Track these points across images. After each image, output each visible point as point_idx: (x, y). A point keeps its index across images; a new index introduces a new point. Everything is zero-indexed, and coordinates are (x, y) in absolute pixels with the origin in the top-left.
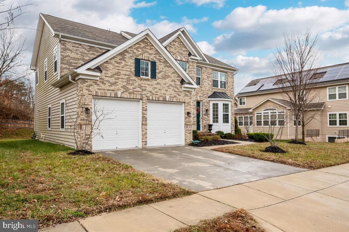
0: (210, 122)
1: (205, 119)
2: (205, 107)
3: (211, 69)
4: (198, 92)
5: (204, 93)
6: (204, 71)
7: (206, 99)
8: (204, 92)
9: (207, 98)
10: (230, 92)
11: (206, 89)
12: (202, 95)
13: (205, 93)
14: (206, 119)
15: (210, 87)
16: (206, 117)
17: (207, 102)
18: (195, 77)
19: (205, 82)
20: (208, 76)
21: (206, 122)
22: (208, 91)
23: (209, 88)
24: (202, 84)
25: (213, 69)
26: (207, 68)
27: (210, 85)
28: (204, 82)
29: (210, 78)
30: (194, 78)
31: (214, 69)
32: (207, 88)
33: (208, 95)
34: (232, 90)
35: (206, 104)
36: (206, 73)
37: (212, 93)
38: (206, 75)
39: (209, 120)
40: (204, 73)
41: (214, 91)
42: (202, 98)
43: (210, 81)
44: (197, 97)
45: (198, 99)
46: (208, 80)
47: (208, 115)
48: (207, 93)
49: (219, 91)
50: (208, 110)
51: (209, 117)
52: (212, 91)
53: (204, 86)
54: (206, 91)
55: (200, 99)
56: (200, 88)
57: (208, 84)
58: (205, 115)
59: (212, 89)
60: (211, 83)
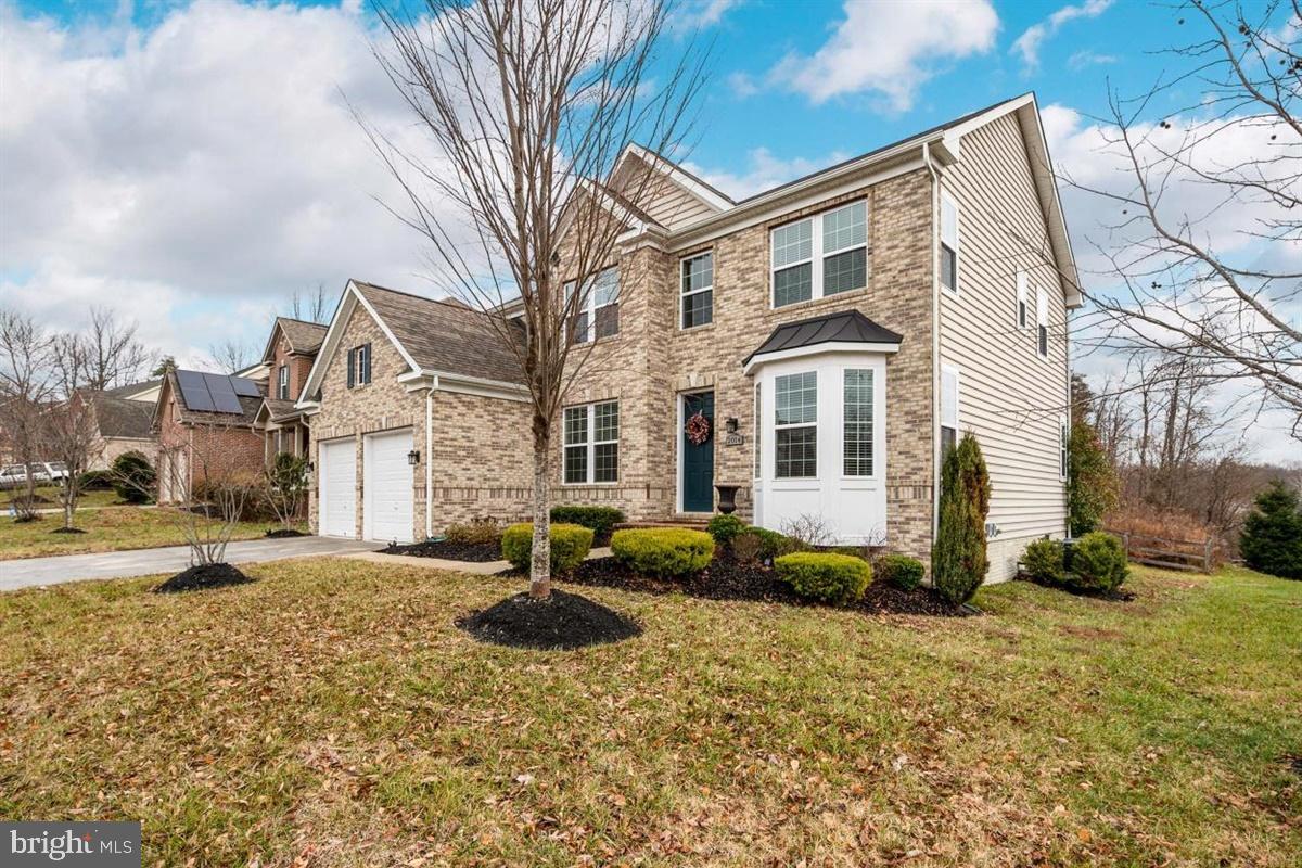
0: (752, 473)
1: (729, 464)
2: (727, 412)
3: (761, 227)
4: (696, 354)
5: (721, 352)
6: (726, 254)
7: (731, 376)
8: (721, 345)
9: (742, 368)
11: (734, 329)
12: (710, 363)
13: (727, 348)
14: (734, 460)
15: (752, 315)
16: (733, 453)
17: (740, 384)
19: (730, 298)
20: (743, 265)
21: (733, 474)
22: (742, 337)
23: (747, 319)
24: (717, 315)
25: (768, 225)
26: (738, 235)
27: (752, 304)
28: (725, 300)
29: (757, 270)
31: (773, 223)
32: (739, 324)
33: (743, 351)
35: (732, 396)
36: (734, 259)
37: (768, 336)
38: (734, 270)
39: (747, 467)
40: (725, 265)
41: (775, 323)
42: (714, 373)
43: (757, 286)
44: (688, 377)
45: (693, 385)
46: (743, 285)
47: (745, 445)
48: (738, 345)
49: (813, 316)
50: (743, 420)
51: (747, 452)
52: (764, 326)
53: (723, 318)
54: (732, 338)
55: (705, 379)
56: (706, 336)
57: (742, 303)
58: (728, 446)
59: (767, 318)
60: (758, 295)
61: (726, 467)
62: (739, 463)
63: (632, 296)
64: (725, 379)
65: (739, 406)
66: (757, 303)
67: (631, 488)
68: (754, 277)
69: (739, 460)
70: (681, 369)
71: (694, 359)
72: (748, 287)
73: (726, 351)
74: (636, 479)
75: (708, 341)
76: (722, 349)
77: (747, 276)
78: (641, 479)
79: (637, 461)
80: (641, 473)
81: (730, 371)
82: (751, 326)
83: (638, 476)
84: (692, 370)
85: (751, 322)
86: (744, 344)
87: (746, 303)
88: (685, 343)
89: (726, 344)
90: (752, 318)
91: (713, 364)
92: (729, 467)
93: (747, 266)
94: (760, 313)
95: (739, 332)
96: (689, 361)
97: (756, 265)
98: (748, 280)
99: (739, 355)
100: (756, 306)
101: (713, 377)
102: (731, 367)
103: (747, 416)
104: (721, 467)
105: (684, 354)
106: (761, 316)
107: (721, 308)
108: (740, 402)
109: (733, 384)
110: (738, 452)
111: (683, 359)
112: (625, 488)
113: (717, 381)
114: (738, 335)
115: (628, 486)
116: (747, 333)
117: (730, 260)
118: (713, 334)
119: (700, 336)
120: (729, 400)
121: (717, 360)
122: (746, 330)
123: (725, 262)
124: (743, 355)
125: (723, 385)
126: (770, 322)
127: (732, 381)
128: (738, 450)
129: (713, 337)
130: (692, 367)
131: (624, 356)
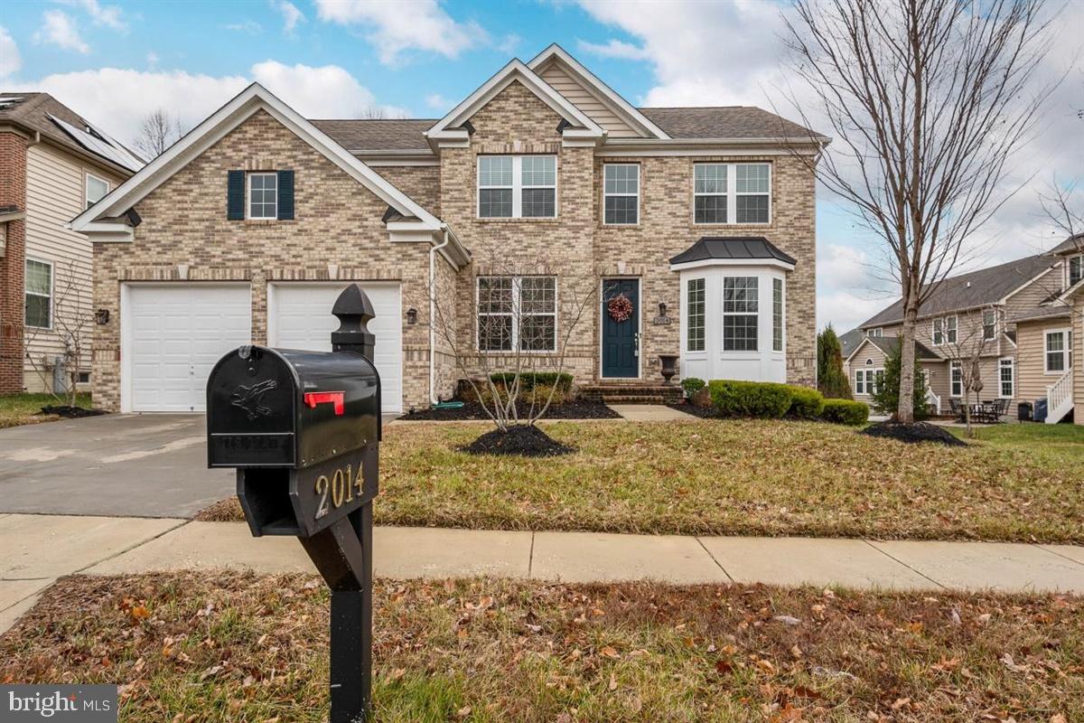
0: (678, 347)
1: (656, 339)
2: (654, 297)
3: (687, 159)
4: (622, 247)
5: (649, 249)
6: (653, 171)
7: (659, 269)
8: (649, 244)
9: (669, 265)
10: (791, 230)
11: (661, 233)
12: (638, 256)
13: (655, 246)
14: (661, 336)
15: (679, 225)
16: (660, 330)
17: (667, 277)
18: (587, 198)
19: (657, 208)
20: (670, 184)
21: (661, 347)
22: (670, 241)
23: (674, 227)
24: (642, 219)
25: (693, 159)
26: (666, 160)
27: (678, 216)
28: (653, 208)
29: (683, 191)
30: (582, 200)
31: (698, 159)
32: (667, 230)
33: (670, 252)
34: (806, 223)
35: (659, 285)
36: (662, 177)
37: (691, 245)
38: (661, 186)
39: (674, 341)
40: (652, 180)
41: (699, 235)
42: (642, 265)
43: (682, 203)
44: (616, 265)
45: (621, 272)
46: (670, 200)
47: (672, 325)
48: (665, 246)
49: (731, 236)
50: (670, 305)
51: (674, 330)
52: (689, 236)
53: (651, 222)
54: (659, 239)
55: (633, 269)
56: (634, 233)
57: (670, 214)
58: (656, 325)
59: (692, 230)
60: (684, 211)
61: (652, 341)
62: (667, 339)
63: (575, 186)
64: (653, 271)
65: (666, 294)
66: (683, 216)
67: (574, 356)
68: (680, 196)
69: (666, 336)
70: (607, 257)
71: (621, 251)
72: (675, 202)
73: (654, 249)
74: (580, 349)
75: (636, 238)
76: (650, 247)
77: (674, 194)
78: (586, 349)
79: (582, 332)
80: (585, 343)
81: (657, 265)
82: (678, 233)
83: (582, 345)
84: (619, 260)
85: (677, 230)
86: (670, 246)
87: (673, 214)
88: (611, 236)
89: (654, 244)
90: (678, 227)
91: (640, 257)
92: (656, 341)
93: (674, 186)
94: (686, 225)
95: (666, 236)
96: (616, 252)
97: (682, 188)
98: (675, 197)
99: (666, 254)
100: (682, 219)
101: (642, 268)
102: (658, 263)
103: (674, 302)
104: (649, 341)
105: (612, 245)
106: (686, 228)
107: (650, 214)
108: (666, 291)
109: (661, 276)
110: (666, 330)
111: (608, 249)
112: (568, 356)
113: (645, 272)
114: (665, 238)
115: (571, 354)
116: (673, 239)
117: (657, 177)
118: (640, 233)
119: (627, 232)
120: (656, 289)
121: (645, 255)
122: (672, 236)
123: (653, 177)
124: (670, 255)
125: (651, 276)
126: (695, 233)
127: (660, 273)
128: (666, 328)
129: (641, 236)
130: (620, 257)
131: (565, 238)
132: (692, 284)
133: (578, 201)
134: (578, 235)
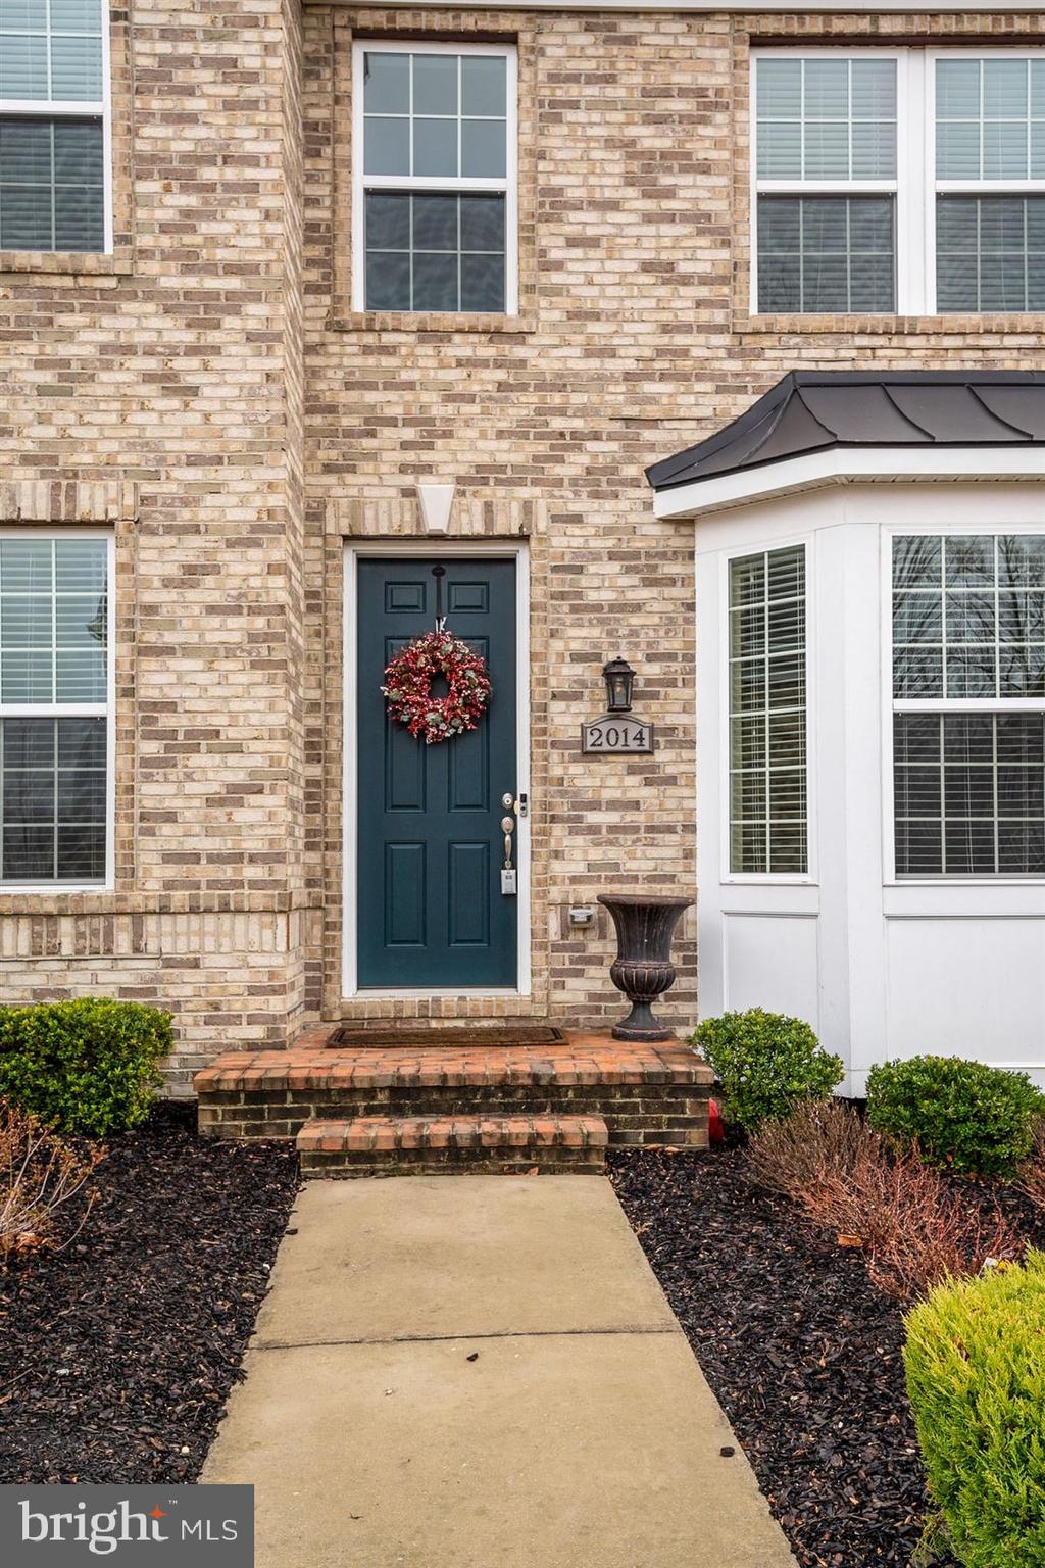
0: (689, 854)
1: (592, 817)
2: (581, 636)
4: (438, 411)
5: (557, 423)
7: (601, 513)
8: (557, 399)
9: (644, 493)
11: (612, 353)
12: (508, 454)
13: (583, 412)
14: (613, 805)
15: (689, 316)
16: (610, 780)
17: (638, 544)
18: (252, 161)
19: (594, 242)
20: (651, 139)
21: (613, 854)
22: (650, 387)
23: (666, 329)
24: (528, 289)
25: (752, 25)
26: (629, 28)
27: (685, 280)
28: (572, 242)
29: (705, 168)
30: (231, 174)
32: (639, 339)
33: (648, 435)
35: (604, 582)
36: (610, 105)
37: (744, 403)
38: (610, 143)
39: (670, 829)
40: (570, 116)
41: (775, 364)
42: (525, 492)
43: (702, 222)
44: (410, 493)
45: (436, 522)
46: (650, 205)
47: (660, 756)
48: (633, 411)
49: (916, 365)
50: (654, 670)
51: (671, 780)
52: (735, 365)
53: (567, 303)
54: (601, 380)
55: (488, 507)
56: (489, 352)
57: (647, 267)
58: (588, 755)
59: (744, 340)
60: (708, 258)
61: (576, 826)
62: (639, 818)
63: (192, 104)
64: (577, 519)
65: (635, 620)
66: (705, 280)
67: (194, 911)
68: (693, 192)
69: (635, 805)
70: (372, 456)
71: (431, 432)
72: (671, 218)
73: (578, 424)
74: (228, 872)
75: (501, 375)
76: (562, 412)
77: (666, 180)
78: (251, 872)
79: (234, 795)
80: (251, 845)
81: (596, 495)
82: (684, 353)
83: (237, 858)
84: (426, 469)
85: (680, 340)
86: (652, 411)
87: (663, 270)
88: (387, 362)
89: (577, 399)
90: (686, 328)
91: (517, 458)
92: (594, 830)
93: (666, 143)
94: (719, 317)
95: (631, 365)
96: (410, 434)
97: (702, 152)
98: (669, 193)
99: (632, 446)
100: (704, 292)
101: (527, 507)
102: (600, 482)
103: (672, 657)
104: (558, 829)
105: (393, 403)
106: (720, 329)
107: (559, 266)
108: (637, 608)
109: (610, 543)
110: (633, 780)
111: (374, 423)
112: (164, 911)
113: (542, 523)
114: (628, 376)
115: (179, 898)
116: (664, 377)
117: (592, 106)
118: (519, 352)
119: (461, 347)
120: (592, 597)
121: (542, 448)
122: (661, 365)
123: (574, 105)
124: (652, 447)
125: (566, 541)
126: (759, 355)
127: (608, 531)
128: (632, 770)
129: (523, 363)
130: (426, 457)
131: (150, 352)
132: (743, 570)
133: (209, 174)
134: (213, 337)
